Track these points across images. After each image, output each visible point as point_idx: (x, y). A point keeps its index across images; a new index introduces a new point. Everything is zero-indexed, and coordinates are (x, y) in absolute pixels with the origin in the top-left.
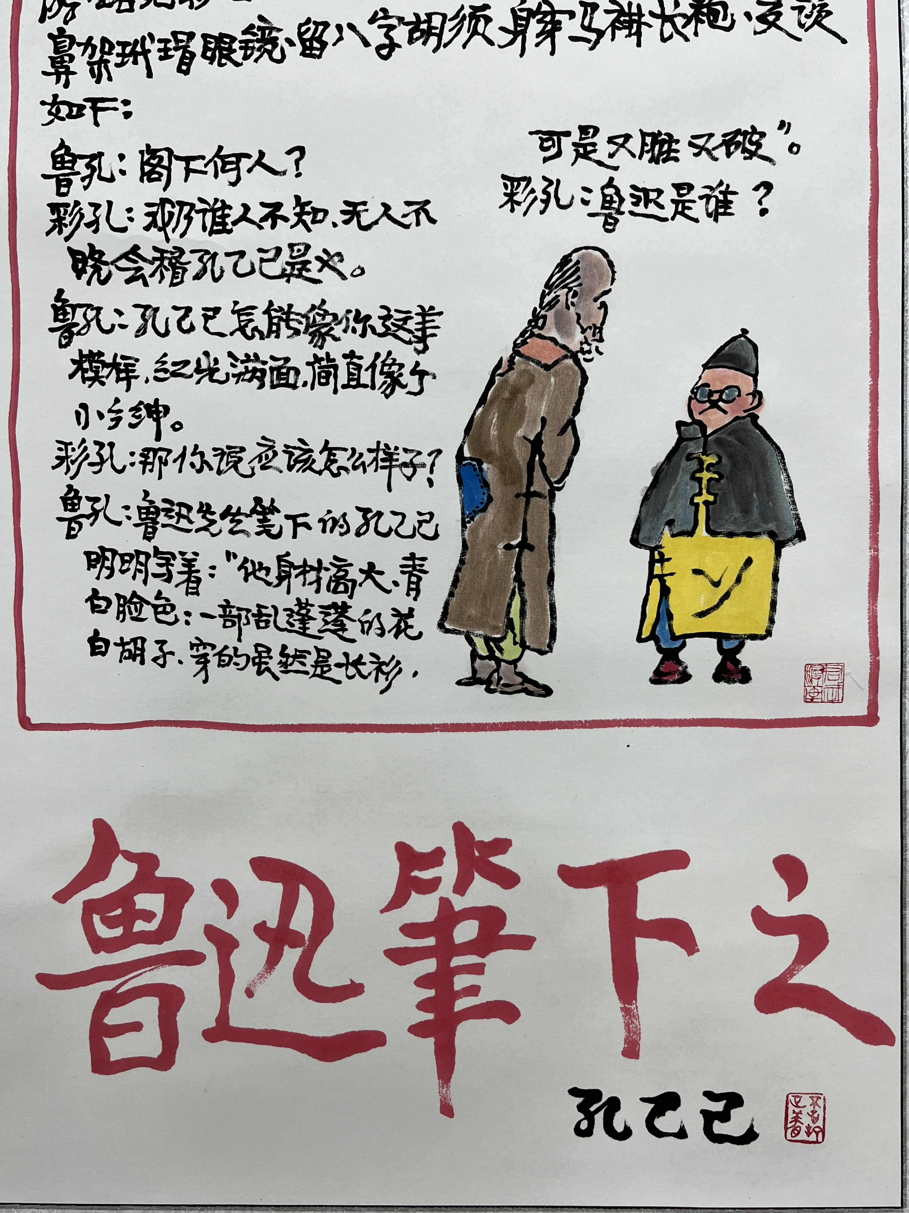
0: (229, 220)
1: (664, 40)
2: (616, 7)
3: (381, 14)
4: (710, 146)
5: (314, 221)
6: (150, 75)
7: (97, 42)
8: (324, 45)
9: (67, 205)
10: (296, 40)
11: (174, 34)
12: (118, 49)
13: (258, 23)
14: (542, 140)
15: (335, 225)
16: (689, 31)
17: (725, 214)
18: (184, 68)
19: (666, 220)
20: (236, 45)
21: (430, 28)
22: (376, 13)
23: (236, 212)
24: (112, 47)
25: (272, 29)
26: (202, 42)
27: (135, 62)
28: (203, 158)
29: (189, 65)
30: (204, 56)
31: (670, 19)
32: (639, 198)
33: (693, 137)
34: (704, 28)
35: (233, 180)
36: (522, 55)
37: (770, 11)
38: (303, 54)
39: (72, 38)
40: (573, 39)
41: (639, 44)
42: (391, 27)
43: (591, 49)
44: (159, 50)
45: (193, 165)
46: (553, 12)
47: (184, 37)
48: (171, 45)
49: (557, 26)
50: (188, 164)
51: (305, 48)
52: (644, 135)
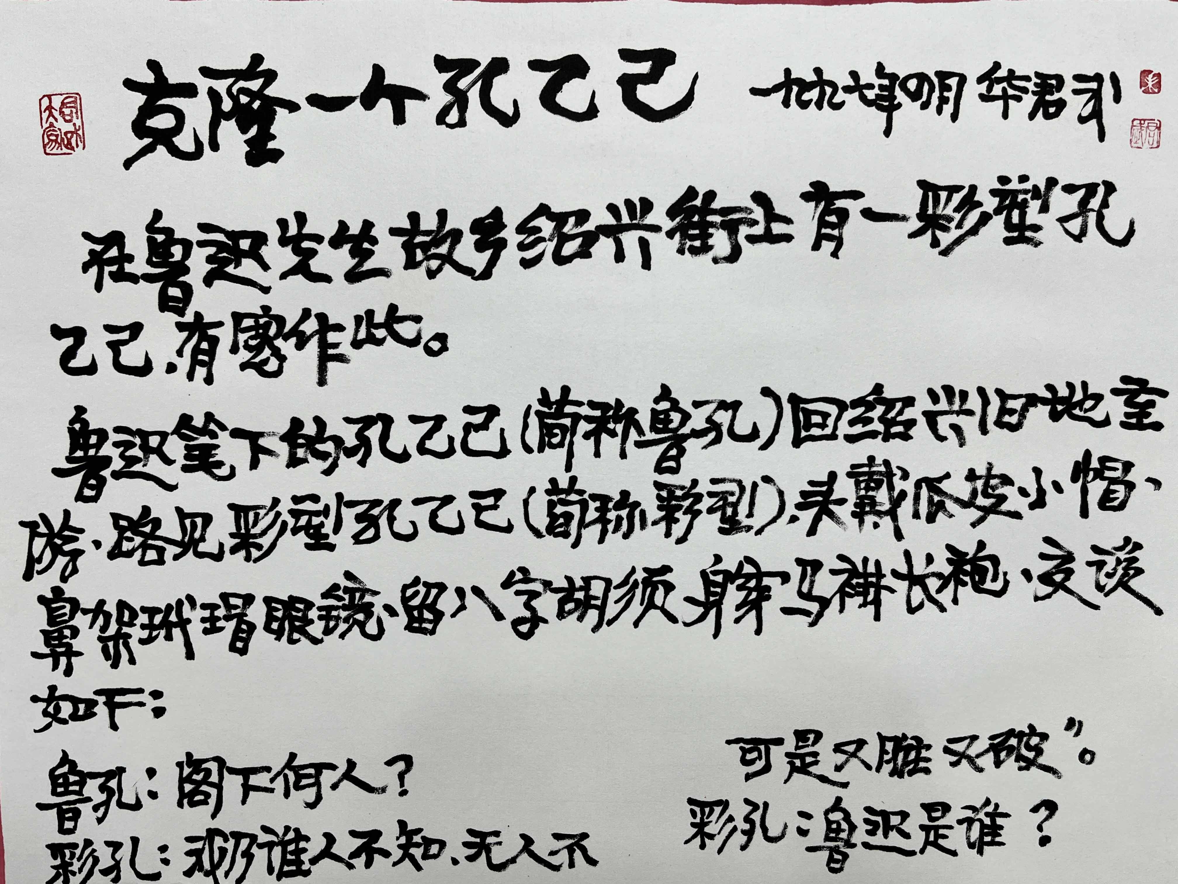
0: (305, 857)
1: (911, 610)
2: (846, 566)
3: (519, 576)
4: (972, 752)
5: (426, 856)
6: (190, 655)
7: (111, 607)
8: (439, 616)
9: (75, 846)
10: (399, 608)
11: (225, 597)
12: (143, 618)
13: (344, 583)
14: (744, 751)
15: (455, 862)
16: (945, 598)
17: (993, 843)
18: (239, 645)
19: (912, 853)
20: (313, 614)
21: (589, 597)
22: (512, 574)
23: (315, 846)
24: (134, 615)
25: (365, 591)
26: (264, 609)
27: (169, 637)
28: (268, 769)
29: (246, 641)
30: (267, 628)
31: (919, 581)
32: (876, 825)
33: (951, 741)
34: (966, 593)
35: (311, 799)
36: (716, 635)
37: (1058, 569)
38: (409, 628)
39: (74, 603)
40: (787, 611)
41: (877, 618)
42: (534, 595)
43: (812, 624)
44: (203, 620)
45: (254, 780)
46: (760, 575)
47: (239, 602)
48: (221, 612)
49: (764, 593)
50: (246, 779)
51: (411, 619)
52: (883, 739)
